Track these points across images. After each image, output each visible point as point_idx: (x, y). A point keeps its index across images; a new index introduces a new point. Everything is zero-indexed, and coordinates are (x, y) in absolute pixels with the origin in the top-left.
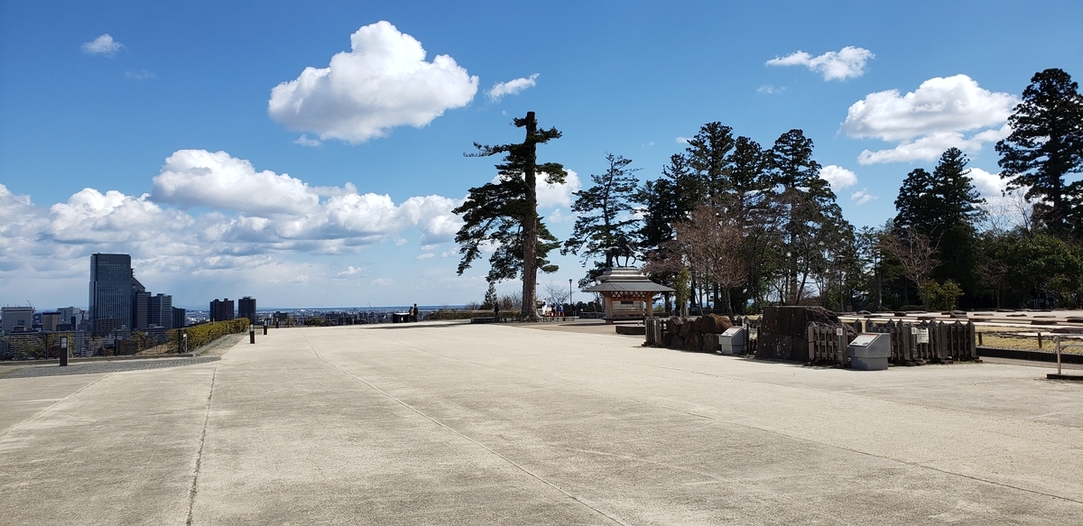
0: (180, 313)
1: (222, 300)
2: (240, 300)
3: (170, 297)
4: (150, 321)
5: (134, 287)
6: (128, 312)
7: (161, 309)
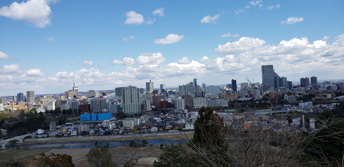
0: (290, 83)
1: (304, 78)
2: (311, 78)
3: (286, 78)
4: (280, 86)
5: (275, 75)
6: (273, 83)
7: (284, 82)
